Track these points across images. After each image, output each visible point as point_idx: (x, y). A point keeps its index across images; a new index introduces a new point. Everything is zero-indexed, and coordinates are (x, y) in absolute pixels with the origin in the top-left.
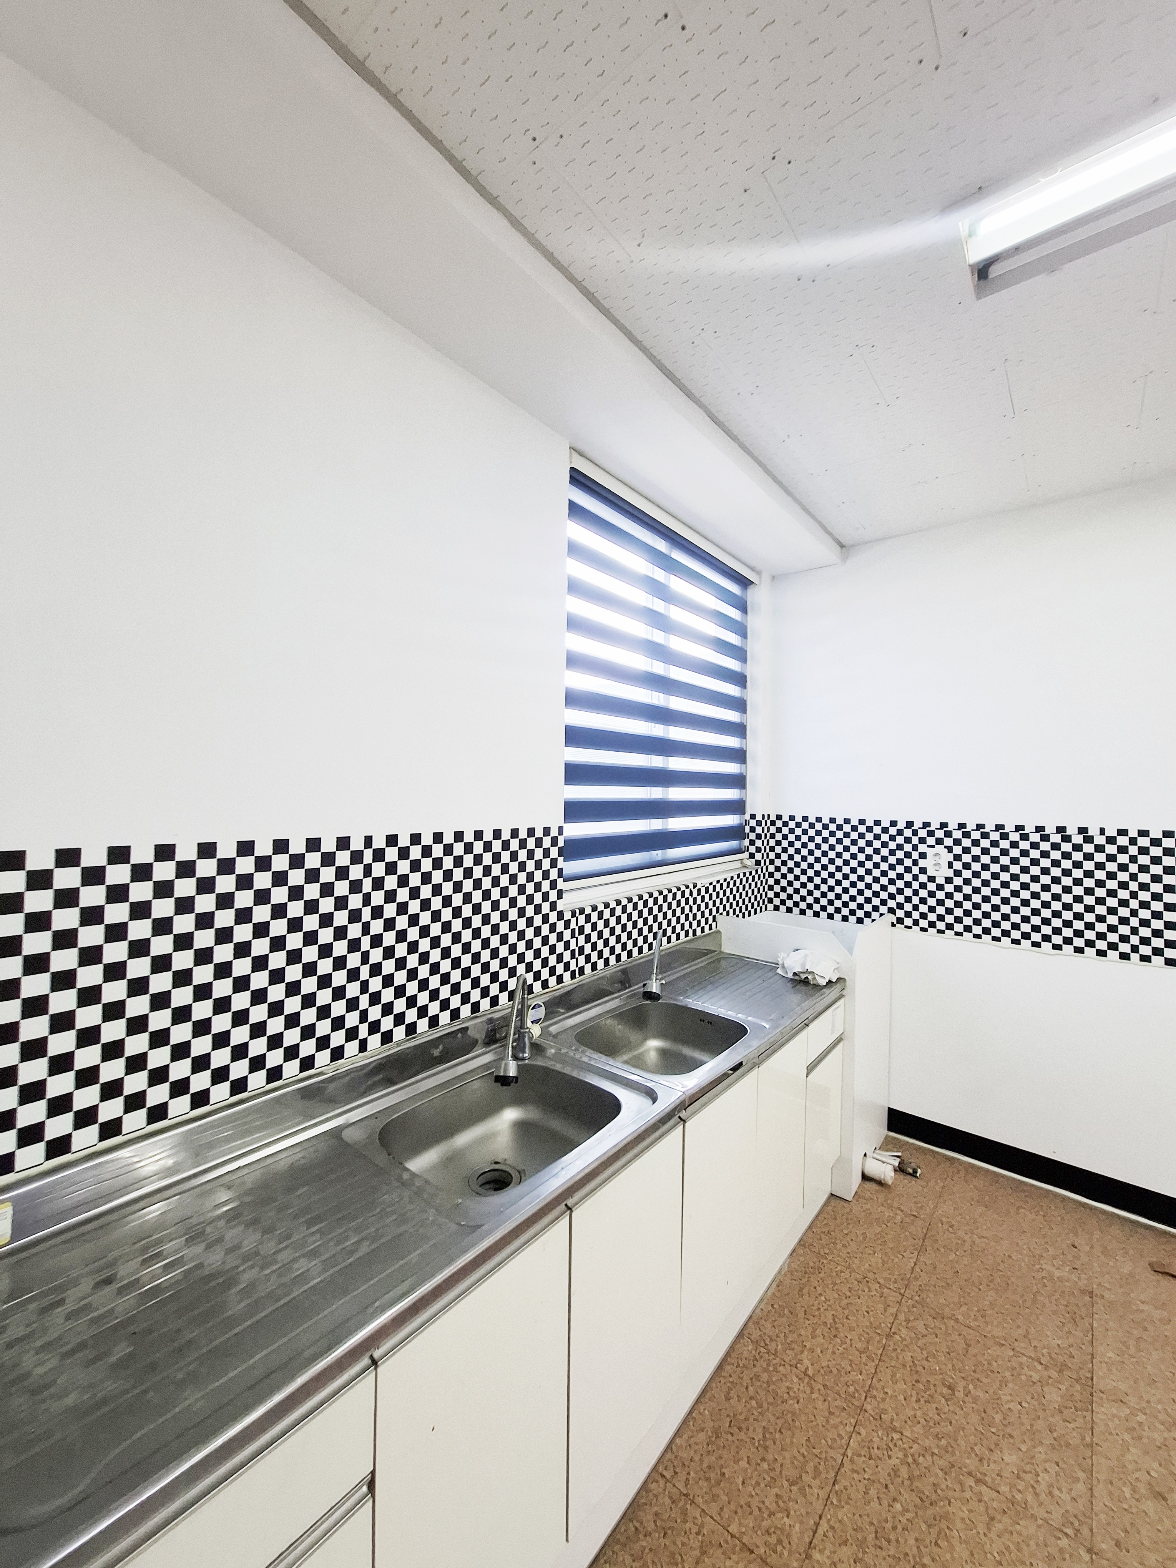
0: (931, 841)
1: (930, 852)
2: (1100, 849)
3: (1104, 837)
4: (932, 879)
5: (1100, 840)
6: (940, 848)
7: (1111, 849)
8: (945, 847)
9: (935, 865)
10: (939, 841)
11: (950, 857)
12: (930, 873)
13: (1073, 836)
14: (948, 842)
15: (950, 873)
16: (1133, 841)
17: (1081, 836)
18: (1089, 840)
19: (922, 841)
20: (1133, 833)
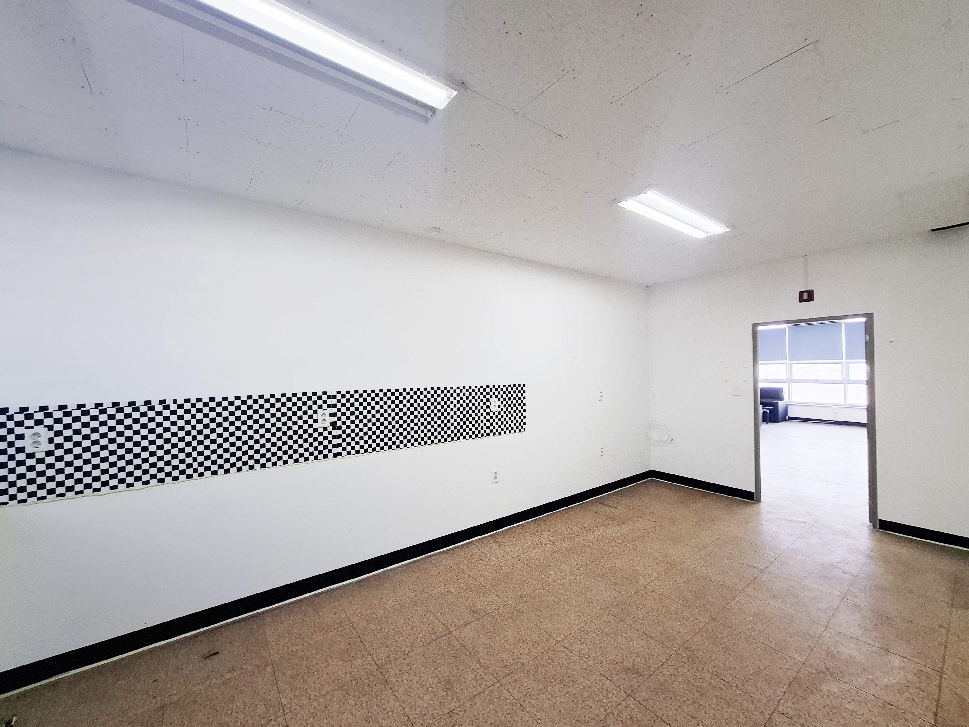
0: (29, 423)
1: (28, 433)
2: (173, 412)
3: (176, 405)
4: (31, 456)
5: (173, 407)
6: (39, 429)
7: (181, 412)
8: (46, 426)
9: (34, 443)
10: (39, 422)
11: (51, 434)
12: (28, 451)
13: (156, 407)
14: (49, 421)
15: (52, 447)
16: (193, 406)
17: (161, 406)
18: (166, 407)
19: (19, 424)
20: (193, 401)
